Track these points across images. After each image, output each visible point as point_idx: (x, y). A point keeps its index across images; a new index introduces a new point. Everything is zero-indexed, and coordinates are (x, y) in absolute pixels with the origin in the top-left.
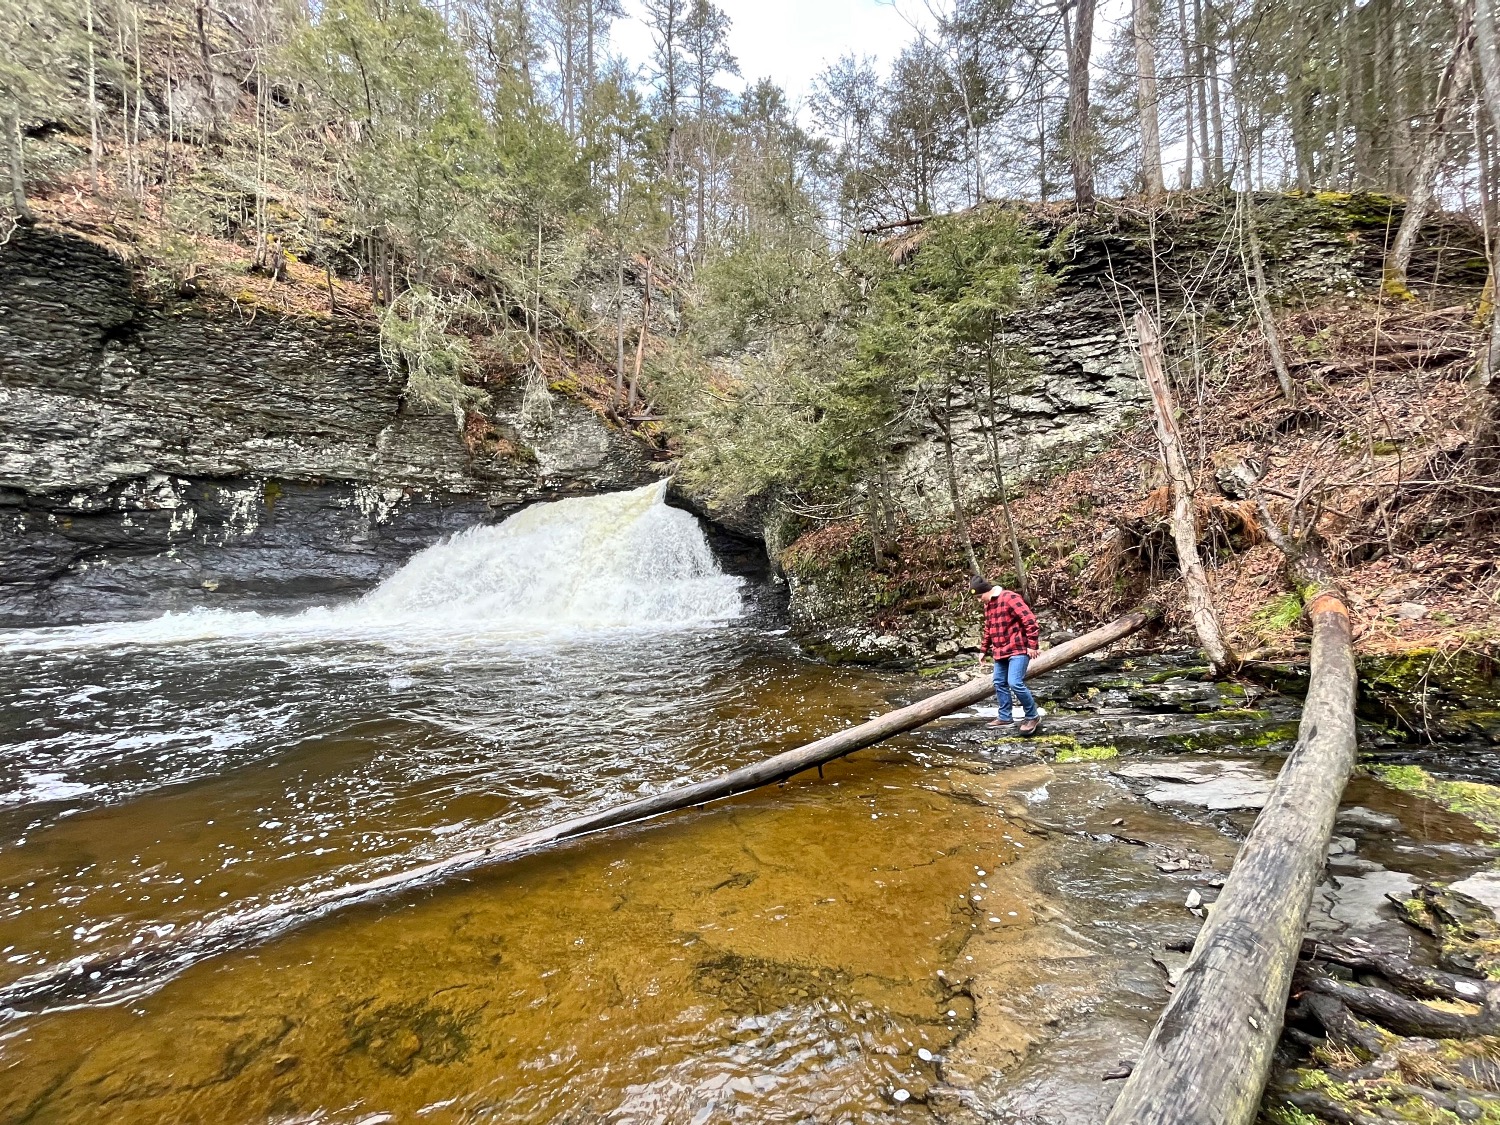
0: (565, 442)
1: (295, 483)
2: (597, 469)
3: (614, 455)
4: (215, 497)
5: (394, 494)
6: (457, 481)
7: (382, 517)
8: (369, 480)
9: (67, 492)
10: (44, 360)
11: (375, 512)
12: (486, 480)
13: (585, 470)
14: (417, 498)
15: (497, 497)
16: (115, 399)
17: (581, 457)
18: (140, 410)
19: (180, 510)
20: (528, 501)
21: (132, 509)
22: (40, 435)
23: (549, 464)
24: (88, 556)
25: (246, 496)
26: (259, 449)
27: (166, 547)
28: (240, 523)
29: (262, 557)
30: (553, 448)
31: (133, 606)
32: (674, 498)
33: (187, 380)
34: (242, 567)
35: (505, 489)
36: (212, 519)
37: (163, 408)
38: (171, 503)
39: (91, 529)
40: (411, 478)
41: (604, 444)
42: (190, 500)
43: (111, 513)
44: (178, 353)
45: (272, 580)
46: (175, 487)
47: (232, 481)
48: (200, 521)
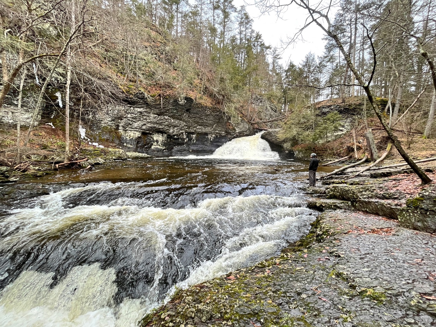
0: (241, 126)
1: (201, 134)
2: (246, 132)
3: (249, 129)
4: (190, 136)
5: (214, 136)
6: (223, 133)
7: (212, 140)
8: (211, 133)
9: (175, 135)
10: (179, 115)
11: (211, 139)
12: (228, 133)
13: (244, 132)
14: (217, 136)
15: (229, 136)
16: (184, 121)
17: (243, 129)
18: (186, 122)
19: (186, 138)
20: (234, 138)
21: (181, 138)
22: (175, 126)
23: (238, 130)
24: (175, 146)
25: (194, 136)
26: (199, 128)
27: (184, 144)
28: (194, 140)
29: (197, 146)
30: (239, 127)
31: (181, 154)
32: (263, 137)
33: (194, 118)
34: (195, 148)
35: (231, 135)
36: (190, 139)
37: (189, 122)
38: (185, 137)
39: (176, 141)
40: (217, 133)
41: (247, 127)
42: (187, 137)
43: (178, 139)
44: (195, 113)
45: (198, 150)
46: (186, 134)
47: (193, 133)
48: (188, 140)
